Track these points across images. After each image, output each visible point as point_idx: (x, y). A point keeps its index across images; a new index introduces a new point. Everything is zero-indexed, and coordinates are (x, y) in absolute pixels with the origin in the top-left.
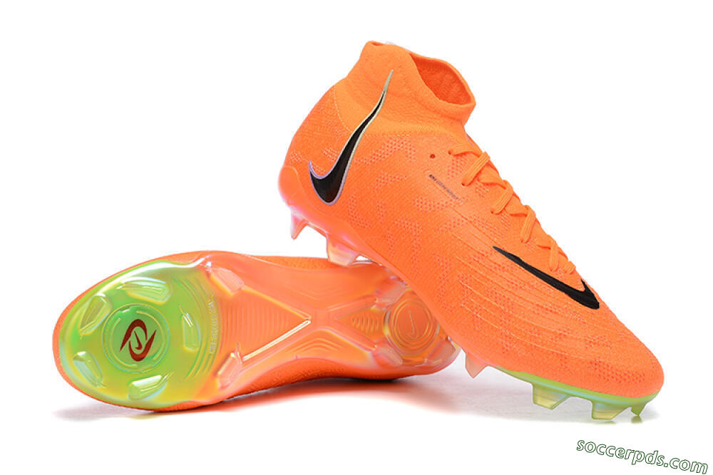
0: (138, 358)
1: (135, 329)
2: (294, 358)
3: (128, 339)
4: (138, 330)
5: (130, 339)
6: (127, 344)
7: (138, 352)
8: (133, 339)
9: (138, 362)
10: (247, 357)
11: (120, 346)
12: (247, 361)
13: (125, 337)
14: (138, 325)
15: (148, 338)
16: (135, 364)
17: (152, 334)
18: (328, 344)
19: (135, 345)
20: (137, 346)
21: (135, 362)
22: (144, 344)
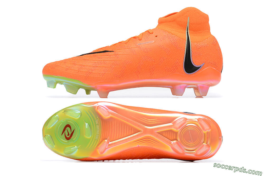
0: (68, 139)
1: (67, 128)
2: (137, 146)
3: (64, 131)
4: (68, 128)
5: (65, 132)
6: (64, 133)
7: (68, 137)
8: (66, 131)
9: (67, 140)
10: (110, 143)
11: (61, 134)
12: (110, 144)
13: (63, 131)
14: (68, 127)
15: (72, 132)
16: (66, 141)
17: (73, 130)
18: (153, 142)
19: (67, 134)
20: (68, 134)
21: (66, 140)
22: (70, 133)
